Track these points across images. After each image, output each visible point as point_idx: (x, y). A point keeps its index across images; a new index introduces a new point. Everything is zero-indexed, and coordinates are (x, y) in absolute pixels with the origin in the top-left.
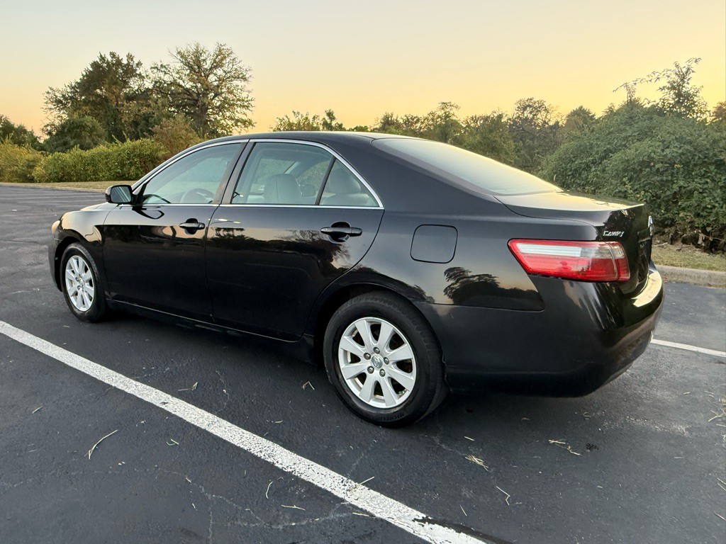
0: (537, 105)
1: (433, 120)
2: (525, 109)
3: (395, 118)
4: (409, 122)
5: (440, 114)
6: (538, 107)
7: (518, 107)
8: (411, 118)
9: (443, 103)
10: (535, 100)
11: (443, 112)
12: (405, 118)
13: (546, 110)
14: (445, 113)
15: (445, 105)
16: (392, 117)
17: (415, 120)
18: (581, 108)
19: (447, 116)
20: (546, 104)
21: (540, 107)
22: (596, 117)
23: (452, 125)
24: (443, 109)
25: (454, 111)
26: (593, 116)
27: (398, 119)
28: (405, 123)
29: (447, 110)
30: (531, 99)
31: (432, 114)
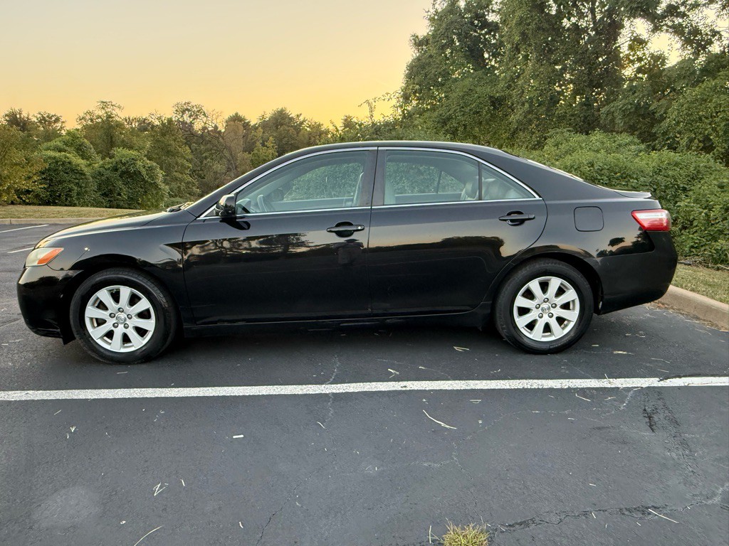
0: (195, 109)
1: (92, 120)
2: (183, 112)
3: (26, 116)
4: (46, 121)
5: (101, 114)
6: (198, 113)
7: (177, 111)
8: (48, 116)
9: (103, 102)
10: (193, 104)
11: (103, 112)
12: (39, 116)
13: (204, 114)
14: (106, 113)
15: (104, 105)
16: (20, 114)
17: (53, 119)
18: (237, 114)
19: (109, 116)
20: (204, 109)
21: (198, 111)
22: (252, 124)
23: (117, 126)
24: (103, 108)
25: (116, 112)
26: (249, 122)
27: (30, 117)
28: (40, 122)
29: (109, 110)
30: (188, 103)
31: (89, 113)
